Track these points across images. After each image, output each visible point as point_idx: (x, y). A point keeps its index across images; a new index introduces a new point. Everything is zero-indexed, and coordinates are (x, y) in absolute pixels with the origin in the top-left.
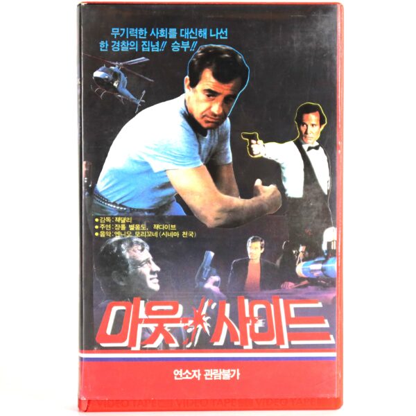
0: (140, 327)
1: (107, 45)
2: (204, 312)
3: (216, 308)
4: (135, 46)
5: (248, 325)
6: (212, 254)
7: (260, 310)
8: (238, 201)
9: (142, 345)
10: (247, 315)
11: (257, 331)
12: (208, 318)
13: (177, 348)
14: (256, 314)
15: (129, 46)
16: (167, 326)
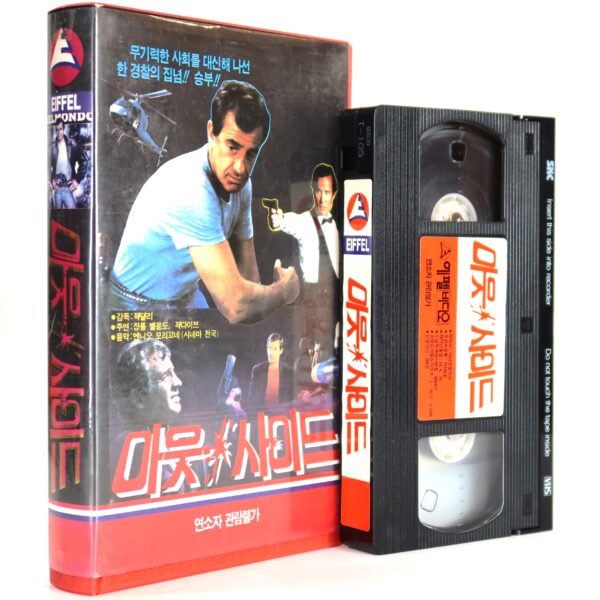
0: (161, 463)
1: (126, 68)
2: (225, 437)
3: (237, 430)
4: (156, 74)
5: (268, 449)
6: (234, 359)
7: (279, 428)
8: (258, 288)
9: (162, 490)
10: (267, 436)
11: (276, 456)
12: (230, 444)
13: (198, 489)
14: (275, 434)
15: (150, 73)
16: (189, 459)
